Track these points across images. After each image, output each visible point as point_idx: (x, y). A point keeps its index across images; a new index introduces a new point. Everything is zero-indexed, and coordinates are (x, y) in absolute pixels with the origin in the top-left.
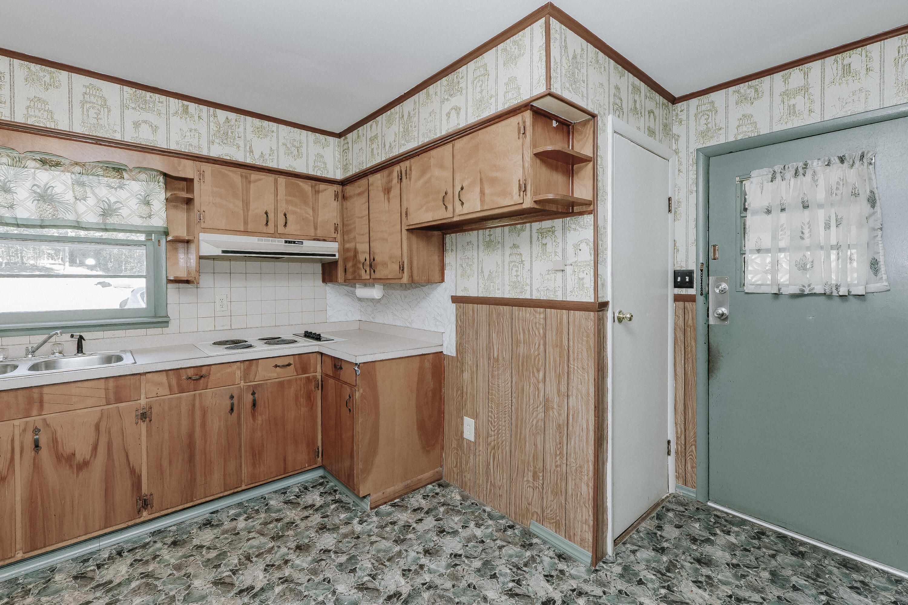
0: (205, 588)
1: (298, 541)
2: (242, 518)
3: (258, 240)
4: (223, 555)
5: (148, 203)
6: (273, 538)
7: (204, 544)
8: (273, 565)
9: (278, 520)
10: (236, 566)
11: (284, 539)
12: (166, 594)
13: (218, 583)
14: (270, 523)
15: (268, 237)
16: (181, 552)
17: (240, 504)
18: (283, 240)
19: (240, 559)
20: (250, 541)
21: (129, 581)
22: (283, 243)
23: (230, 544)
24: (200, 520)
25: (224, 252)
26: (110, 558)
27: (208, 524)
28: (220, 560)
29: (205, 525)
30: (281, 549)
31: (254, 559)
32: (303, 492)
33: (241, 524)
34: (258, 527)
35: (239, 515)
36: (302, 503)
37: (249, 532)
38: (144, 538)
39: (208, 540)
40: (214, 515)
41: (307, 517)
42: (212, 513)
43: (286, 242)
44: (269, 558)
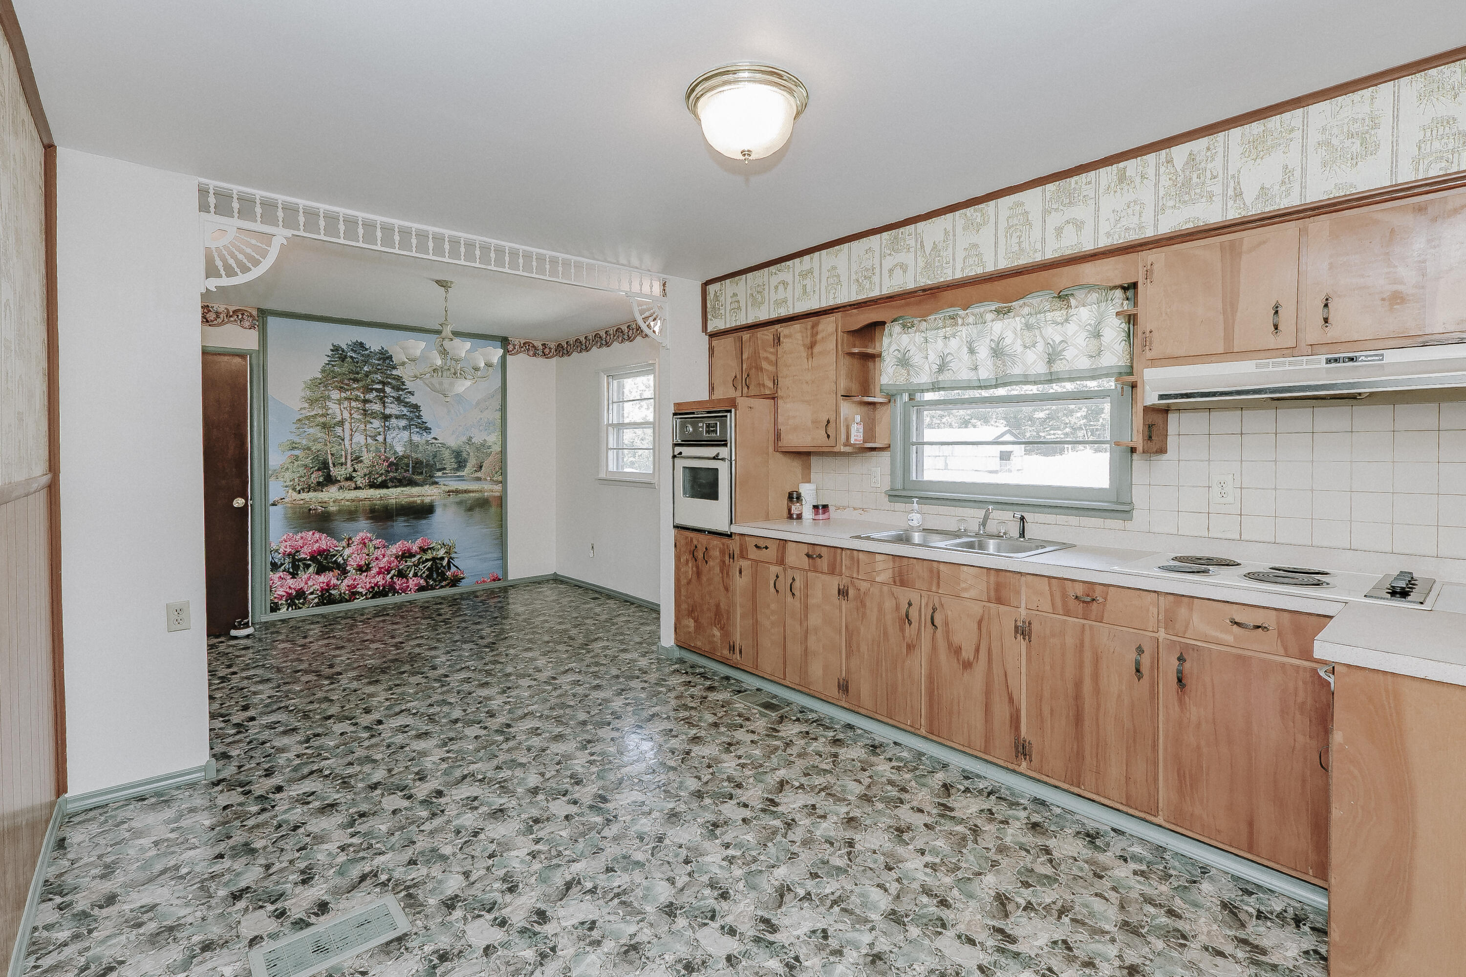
0: (986, 890)
1: (1148, 962)
2: (1133, 866)
3: (1257, 366)
4: (1050, 880)
5: (1098, 335)
6: (1126, 923)
7: (1054, 853)
8: (1069, 949)
9: (1171, 913)
10: (1040, 905)
11: (1137, 940)
12: (959, 860)
13: (1002, 900)
14: (1155, 906)
15: (1284, 356)
16: (1029, 839)
17: (1160, 850)
18: (1323, 358)
19: (1054, 903)
20: (1098, 899)
21: (961, 821)
22: (1323, 365)
23: (1074, 879)
24: (1091, 826)
25: (1162, 397)
26: (981, 792)
27: (1092, 837)
28: (1038, 882)
29: (1088, 835)
30: (1110, 946)
31: (1066, 920)
32: (1283, 919)
33: (1122, 872)
34: (1134, 895)
35: (1136, 858)
36: (1250, 929)
37: (1114, 889)
38: (1023, 797)
39: (1065, 852)
40: (1113, 834)
41: (1221, 954)
42: (1114, 830)
43: (1329, 361)
44: (1079, 937)
